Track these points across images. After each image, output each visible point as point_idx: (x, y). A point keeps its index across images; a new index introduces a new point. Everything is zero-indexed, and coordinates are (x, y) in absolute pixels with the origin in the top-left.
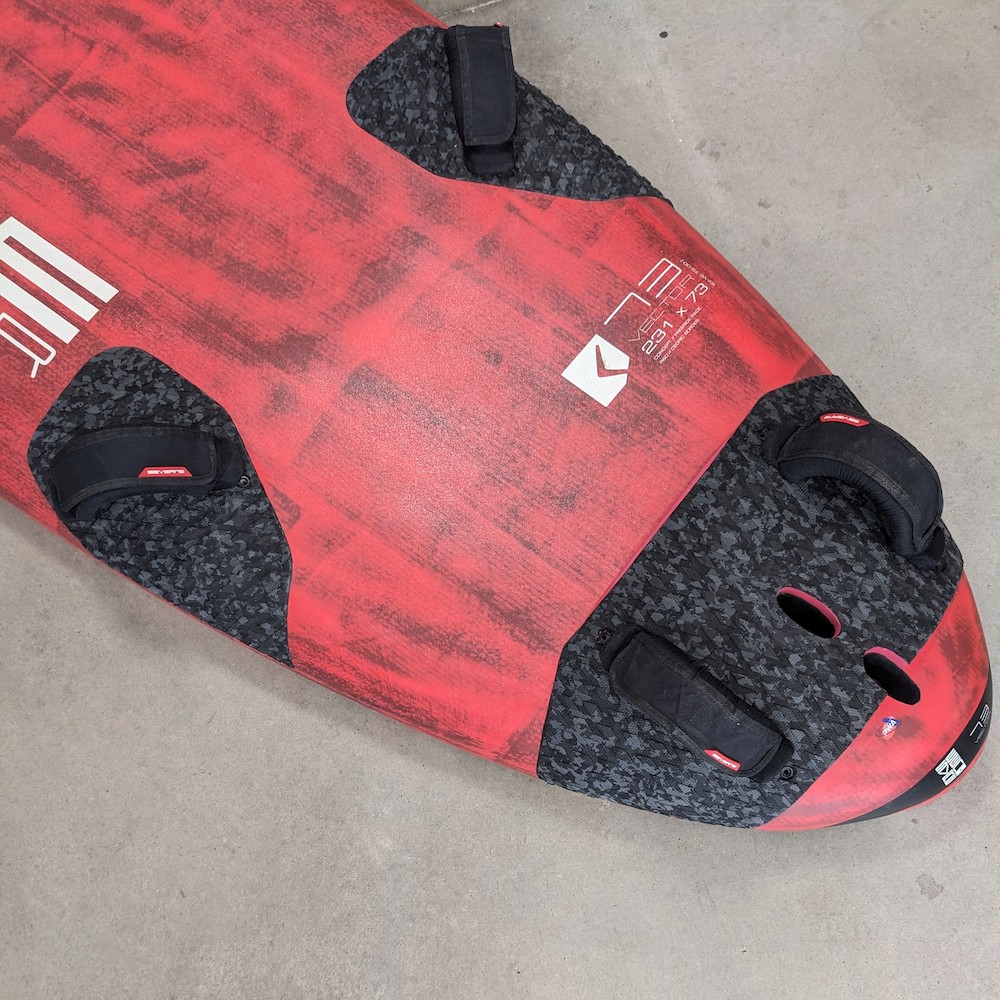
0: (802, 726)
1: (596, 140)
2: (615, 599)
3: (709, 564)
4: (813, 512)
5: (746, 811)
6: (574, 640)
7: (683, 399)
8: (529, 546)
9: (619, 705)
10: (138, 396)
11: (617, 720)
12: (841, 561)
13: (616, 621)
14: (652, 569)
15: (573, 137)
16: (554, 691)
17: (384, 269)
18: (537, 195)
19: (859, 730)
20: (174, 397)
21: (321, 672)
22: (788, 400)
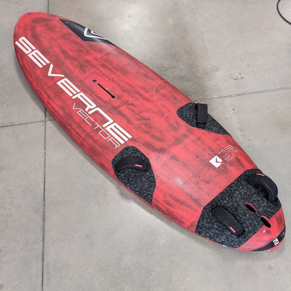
0: (248, 228)
1: (220, 125)
2: (215, 200)
3: (233, 196)
4: (253, 191)
5: (235, 243)
6: (206, 206)
7: (231, 168)
8: (200, 189)
9: (213, 219)
10: (133, 154)
11: (213, 221)
12: (258, 200)
13: (215, 204)
14: (222, 196)
15: (216, 123)
16: (201, 214)
17: (179, 140)
18: (208, 132)
19: (259, 230)
20: (140, 155)
21: (157, 206)
22: (250, 172)
